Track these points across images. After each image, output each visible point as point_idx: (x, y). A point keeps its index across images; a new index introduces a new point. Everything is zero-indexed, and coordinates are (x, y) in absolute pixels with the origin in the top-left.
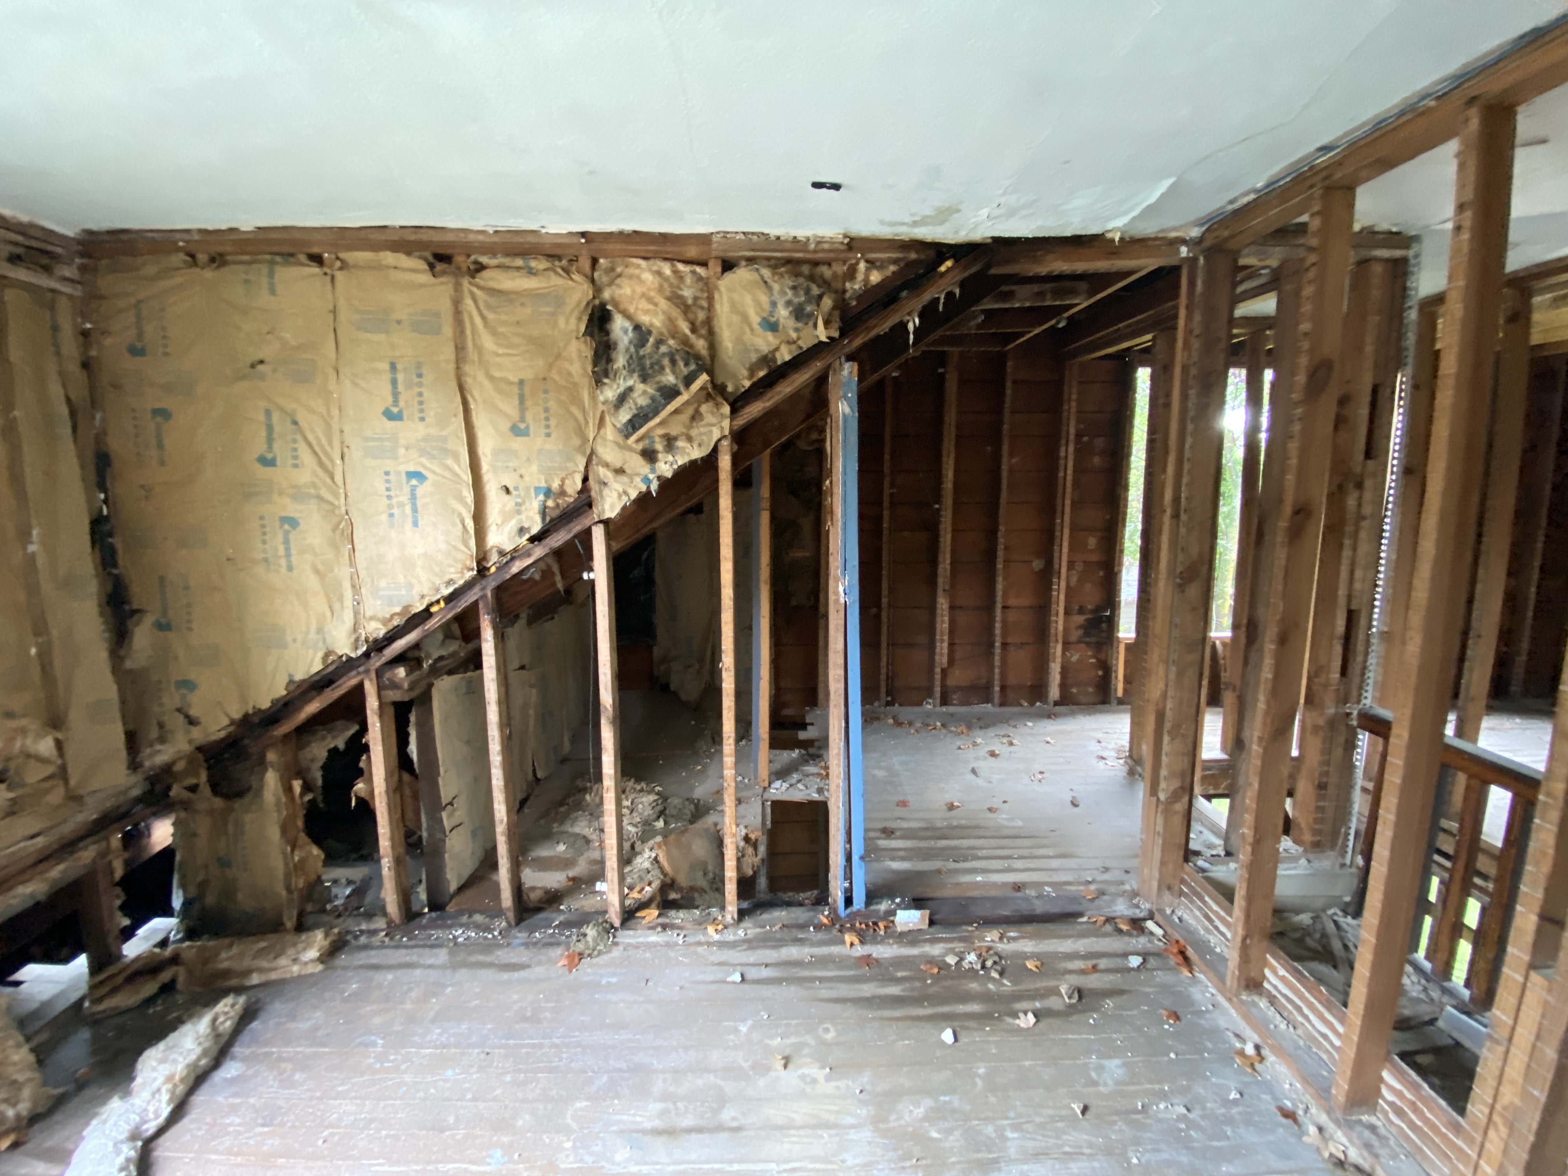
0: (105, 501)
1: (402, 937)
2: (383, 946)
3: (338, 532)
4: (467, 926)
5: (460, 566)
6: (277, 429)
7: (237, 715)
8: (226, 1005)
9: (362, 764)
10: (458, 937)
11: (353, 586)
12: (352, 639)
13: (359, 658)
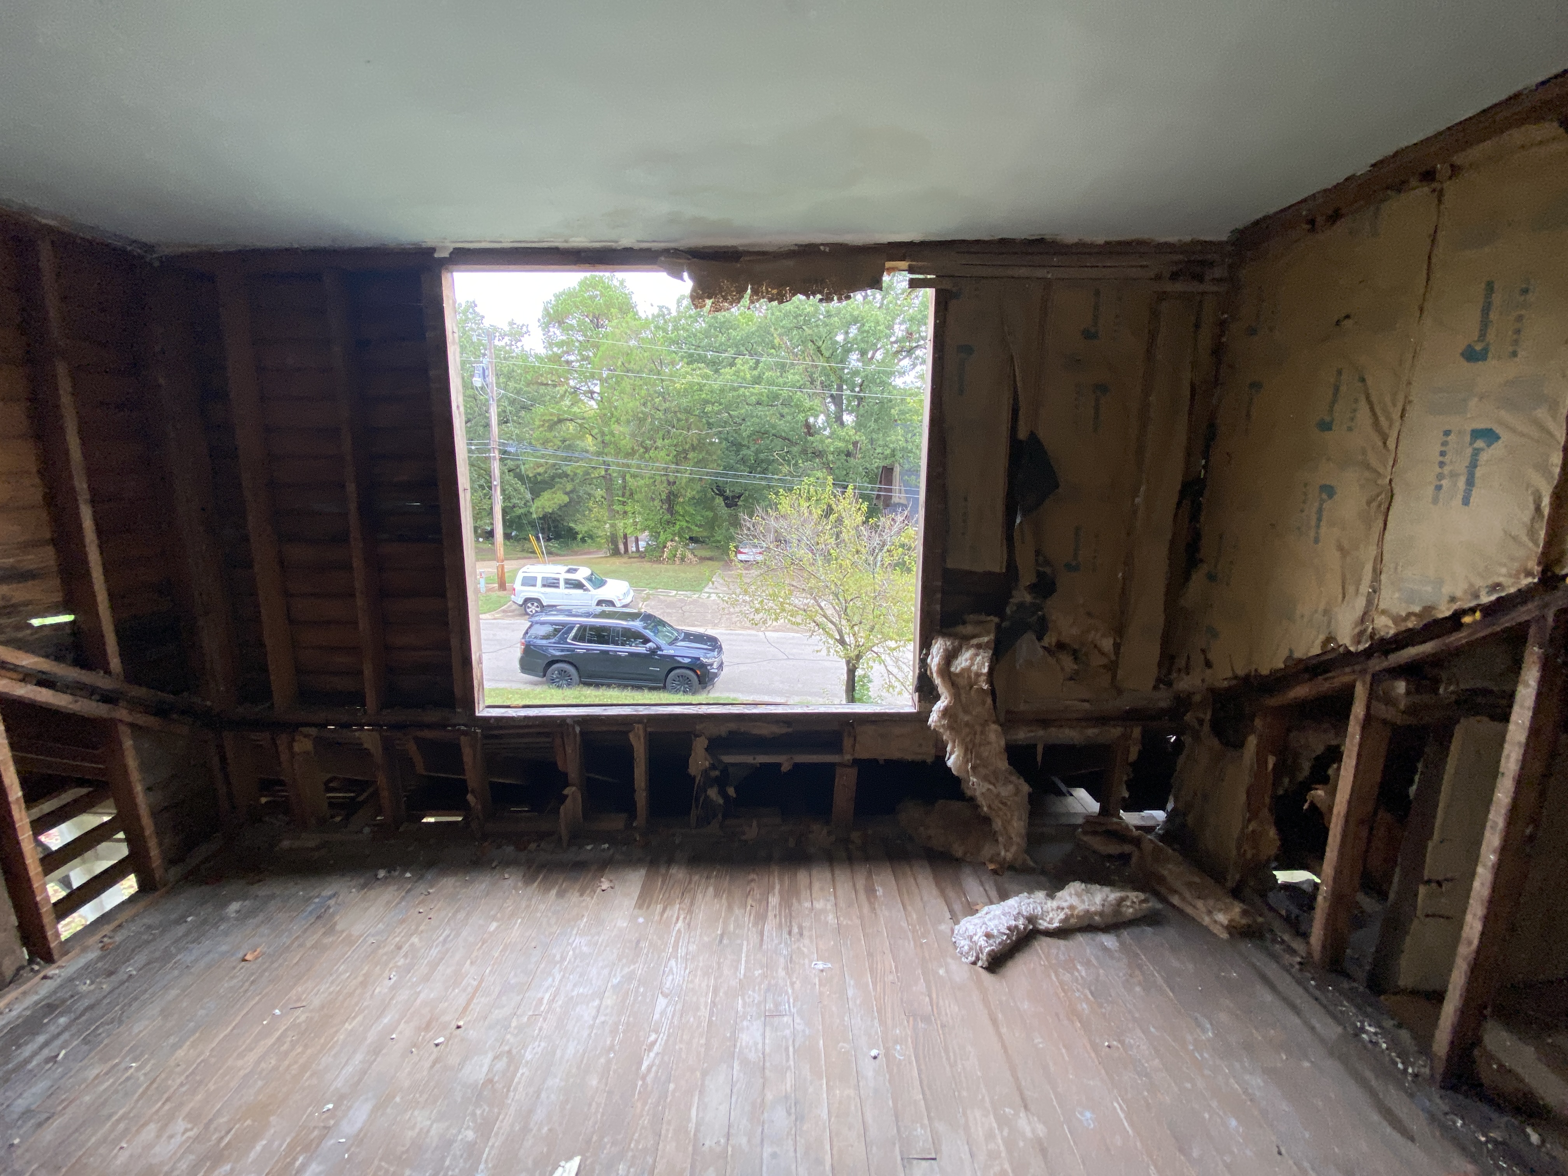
0: (1204, 467)
1: (1313, 979)
2: (1287, 969)
3: (1374, 504)
4: (1383, 1031)
5: (1516, 565)
6: (1343, 388)
7: (1241, 672)
8: (1137, 897)
9: (1330, 772)
10: (1366, 1032)
11: (1374, 570)
12: (1357, 630)
13: (1358, 654)
